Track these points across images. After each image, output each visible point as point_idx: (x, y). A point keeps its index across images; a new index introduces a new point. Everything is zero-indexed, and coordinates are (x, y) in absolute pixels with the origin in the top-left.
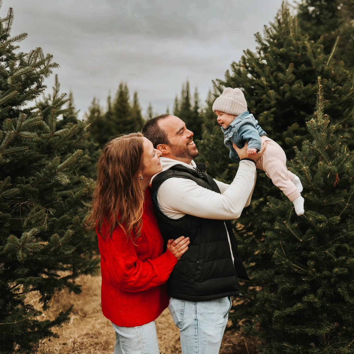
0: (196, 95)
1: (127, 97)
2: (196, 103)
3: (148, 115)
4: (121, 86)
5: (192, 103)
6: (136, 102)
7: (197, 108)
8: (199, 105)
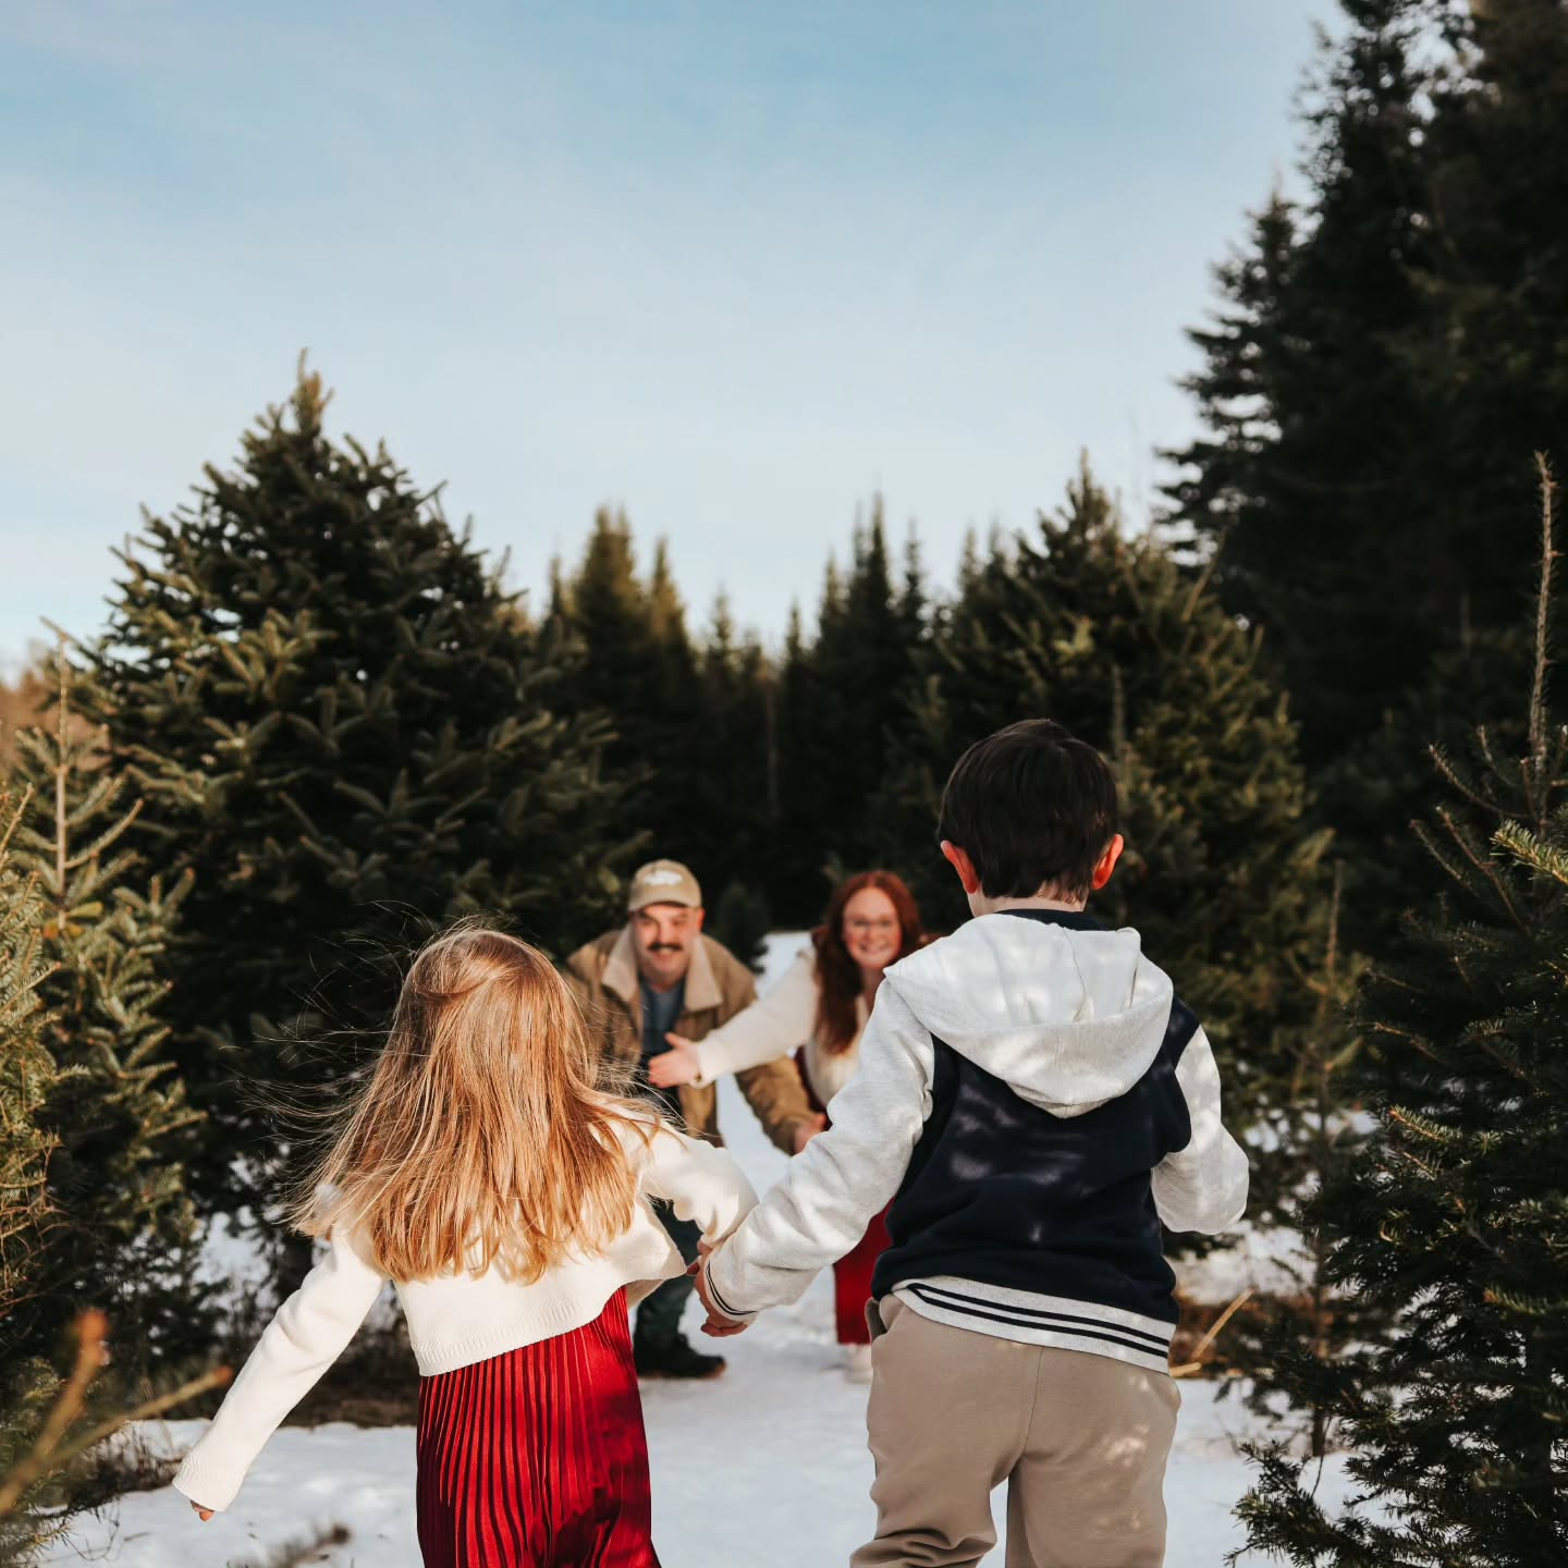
0: (912, 550)
1: (629, 555)
2: (913, 579)
3: (712, 629)
4: (602, 520)
5: (897, 580)
6: (661, 574)
7: (914, 600)
8: (927, 589)
